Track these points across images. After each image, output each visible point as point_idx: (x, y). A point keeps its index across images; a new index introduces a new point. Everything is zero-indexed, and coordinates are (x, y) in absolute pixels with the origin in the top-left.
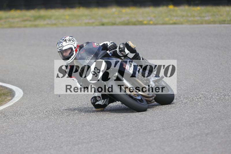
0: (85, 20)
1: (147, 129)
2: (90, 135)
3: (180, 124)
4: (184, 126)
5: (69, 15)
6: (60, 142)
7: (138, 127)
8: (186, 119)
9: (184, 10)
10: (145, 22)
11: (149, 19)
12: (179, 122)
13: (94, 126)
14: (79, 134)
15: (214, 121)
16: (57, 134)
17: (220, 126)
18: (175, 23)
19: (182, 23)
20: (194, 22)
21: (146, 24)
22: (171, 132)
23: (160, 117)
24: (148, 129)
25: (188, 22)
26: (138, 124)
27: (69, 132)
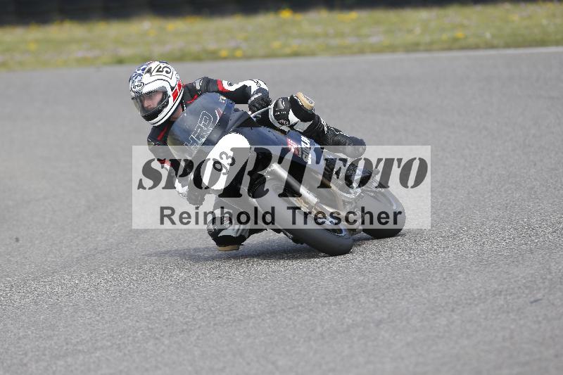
0: (78, 52)
1: (232, 315)
2: (94, 333)
3: (313, 298)
4: (323, 304)
5: (37, 41)
6: (21, 353)
7: (211, 310)
8: (326, 288)
9: (317, 21)
10: (224, 53)
11: (232, 44)
12: (311, 294)
13: (102, 311)
14: (68, 331)
15: (396, 290)
16: (13, 334)
17: (411, 300)
18: (296, 54)
19: (313, 54)
20: (342, 51)
21: (225, 58)
22: (290, 319)
23: (265, 282)
24: (236, 313)
25: (329, 49)
26: (211, 303)
27: (43, 328)
